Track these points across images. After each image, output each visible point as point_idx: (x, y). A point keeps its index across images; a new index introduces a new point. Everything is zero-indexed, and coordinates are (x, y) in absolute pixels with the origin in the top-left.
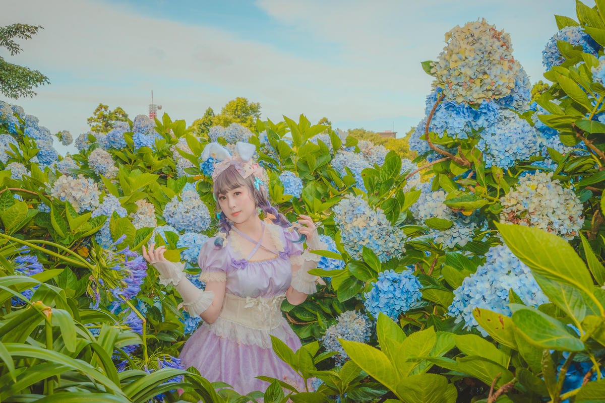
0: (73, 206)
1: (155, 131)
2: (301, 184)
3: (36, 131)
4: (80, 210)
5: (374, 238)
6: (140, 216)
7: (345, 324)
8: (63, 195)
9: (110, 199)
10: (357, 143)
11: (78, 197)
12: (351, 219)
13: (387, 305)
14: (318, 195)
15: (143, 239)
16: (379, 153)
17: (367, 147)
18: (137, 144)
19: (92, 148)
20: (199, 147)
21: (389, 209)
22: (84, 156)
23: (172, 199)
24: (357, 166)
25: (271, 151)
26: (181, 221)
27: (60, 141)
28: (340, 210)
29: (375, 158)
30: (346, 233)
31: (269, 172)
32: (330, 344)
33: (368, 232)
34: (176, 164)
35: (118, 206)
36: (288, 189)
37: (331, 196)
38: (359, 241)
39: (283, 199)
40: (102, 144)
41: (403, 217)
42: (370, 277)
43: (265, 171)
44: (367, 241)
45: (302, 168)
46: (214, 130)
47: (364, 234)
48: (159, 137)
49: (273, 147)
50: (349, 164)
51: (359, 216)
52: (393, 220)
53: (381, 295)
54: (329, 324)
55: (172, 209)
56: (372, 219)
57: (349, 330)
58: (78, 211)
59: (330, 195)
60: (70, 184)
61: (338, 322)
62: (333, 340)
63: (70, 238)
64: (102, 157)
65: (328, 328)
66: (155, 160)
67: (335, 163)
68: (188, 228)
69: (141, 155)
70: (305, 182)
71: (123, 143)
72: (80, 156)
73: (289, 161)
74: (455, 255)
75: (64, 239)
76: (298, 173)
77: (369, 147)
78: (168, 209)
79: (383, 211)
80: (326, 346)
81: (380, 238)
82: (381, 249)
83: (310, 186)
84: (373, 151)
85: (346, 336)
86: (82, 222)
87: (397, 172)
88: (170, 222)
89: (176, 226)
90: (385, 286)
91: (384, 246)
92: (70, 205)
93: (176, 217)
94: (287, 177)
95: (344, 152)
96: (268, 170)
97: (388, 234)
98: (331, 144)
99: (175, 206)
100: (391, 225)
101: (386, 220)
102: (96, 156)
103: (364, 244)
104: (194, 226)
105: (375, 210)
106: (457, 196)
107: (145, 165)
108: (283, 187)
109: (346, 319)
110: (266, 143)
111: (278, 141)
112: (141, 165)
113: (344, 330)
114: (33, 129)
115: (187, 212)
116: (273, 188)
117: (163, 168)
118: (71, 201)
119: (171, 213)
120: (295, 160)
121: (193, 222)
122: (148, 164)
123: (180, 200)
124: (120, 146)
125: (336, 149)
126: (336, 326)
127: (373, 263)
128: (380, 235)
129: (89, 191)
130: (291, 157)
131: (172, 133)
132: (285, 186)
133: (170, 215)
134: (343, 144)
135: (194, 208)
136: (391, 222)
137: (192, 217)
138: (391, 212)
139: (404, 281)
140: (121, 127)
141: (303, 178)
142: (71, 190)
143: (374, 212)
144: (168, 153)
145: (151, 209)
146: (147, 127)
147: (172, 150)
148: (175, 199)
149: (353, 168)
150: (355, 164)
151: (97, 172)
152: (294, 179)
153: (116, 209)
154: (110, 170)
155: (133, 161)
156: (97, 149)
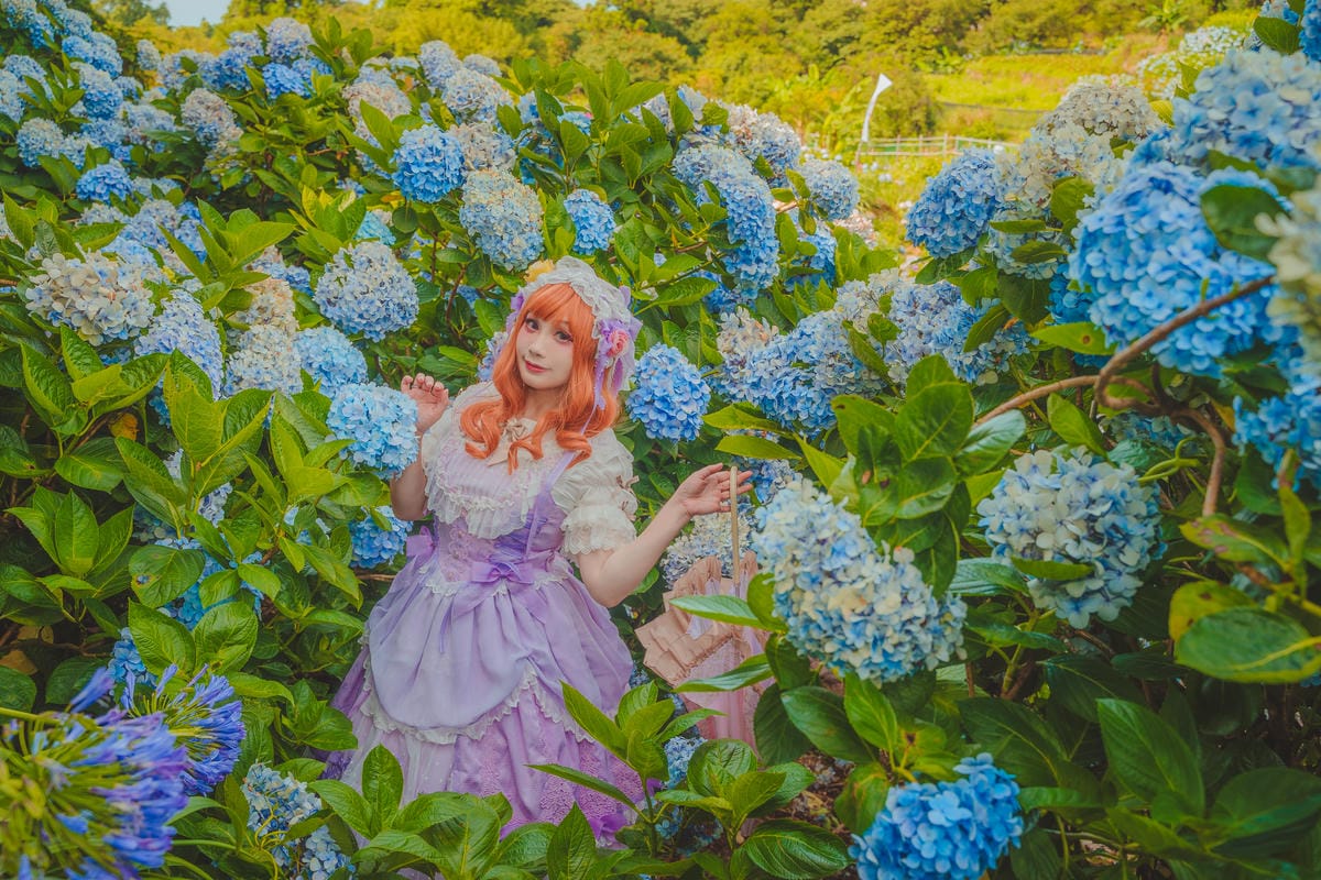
0: (83, 332)
1: (312, 54)
2: (610, 216)
3: (84, 42)
4: (101, 339)
5: (887, 645)
6: (255, 329)
8: (58, 307)
9: (175, 310)
10: (726, 115)
11: (92, 311)
12: (812, 580)
14: (648, 244)
16: (768, 133)
17: (744, 121)
18: (273, 88)
19: (192, 85)
22: (175, 103)
23: (336, 258)
24: (731, 181)
25: (545, 138)
26: (353, 315)
29: (760, 145)
31: (543, 197)
34: (354, 128)
36: (583, 232)
37: (675, 244)
40: (211, 78)
43: (533, 194)
45: (611, 172)
46: (429, 50)
48: (321, 67)
49: (550, 131)
50: (714, 173)
51: (838, 575)
55: (333, 287)
56: (882, 591)
58: (95, 343)
59: (671, 242)
63: (78, 419)
64: (208, 108)
66: (311, 118)
67: (683, 161)
68: (371, 328)
69: (284, 110)
70: (616, 206)
72: (168, 102)
73: (584, 159)
75: (64, 422)
76: (603, 191)
77: (749, 122)
78: (323, 287)
79: (911, 556)
83: (631, 221)
84: (755, 128)
88: (328, 315)
89: (345, 323)
92: (73, 331)
93: (342, 304)
94: (581, 205)
95: (699, 138)
96: (540, 190)
98: (670, 119)
99: (339, 279)
101: (918, 583)
102: (197, 105)
103: (855, 660)
104: (383, 323)
105: (891, 555)
108: (574, 229)
110: (533, 120)
111: (560, 119)
114: (80, 40)
115: (367, 293)
116: (552, 233)
117: (328, 137)
119: (330, 297)
120: (595, 155)
122: (296, 128)
123: (350, 263)
125: (680, 131)
130: (588, 152)
131: (345, 52)
132: (576, 226)
133: (329, 300)
134: (695, 121)
135: (380, 285)
136: (931, 587)
137: (379, 305)
140: (242, 45)
141: (613, 199)
142: (73, 296)
143: (885, 567)
144: (338, 103)
145: (283, 295)
146: (296, 43)
147: (345, 95)
148: (339, 258)
149: (723, 185)
150: (726, 176)
151: (200, 138)
152: (597, 208)
153: (192, 333)
154: (226, 134)
155: (267, 122)
156: (197, 90)
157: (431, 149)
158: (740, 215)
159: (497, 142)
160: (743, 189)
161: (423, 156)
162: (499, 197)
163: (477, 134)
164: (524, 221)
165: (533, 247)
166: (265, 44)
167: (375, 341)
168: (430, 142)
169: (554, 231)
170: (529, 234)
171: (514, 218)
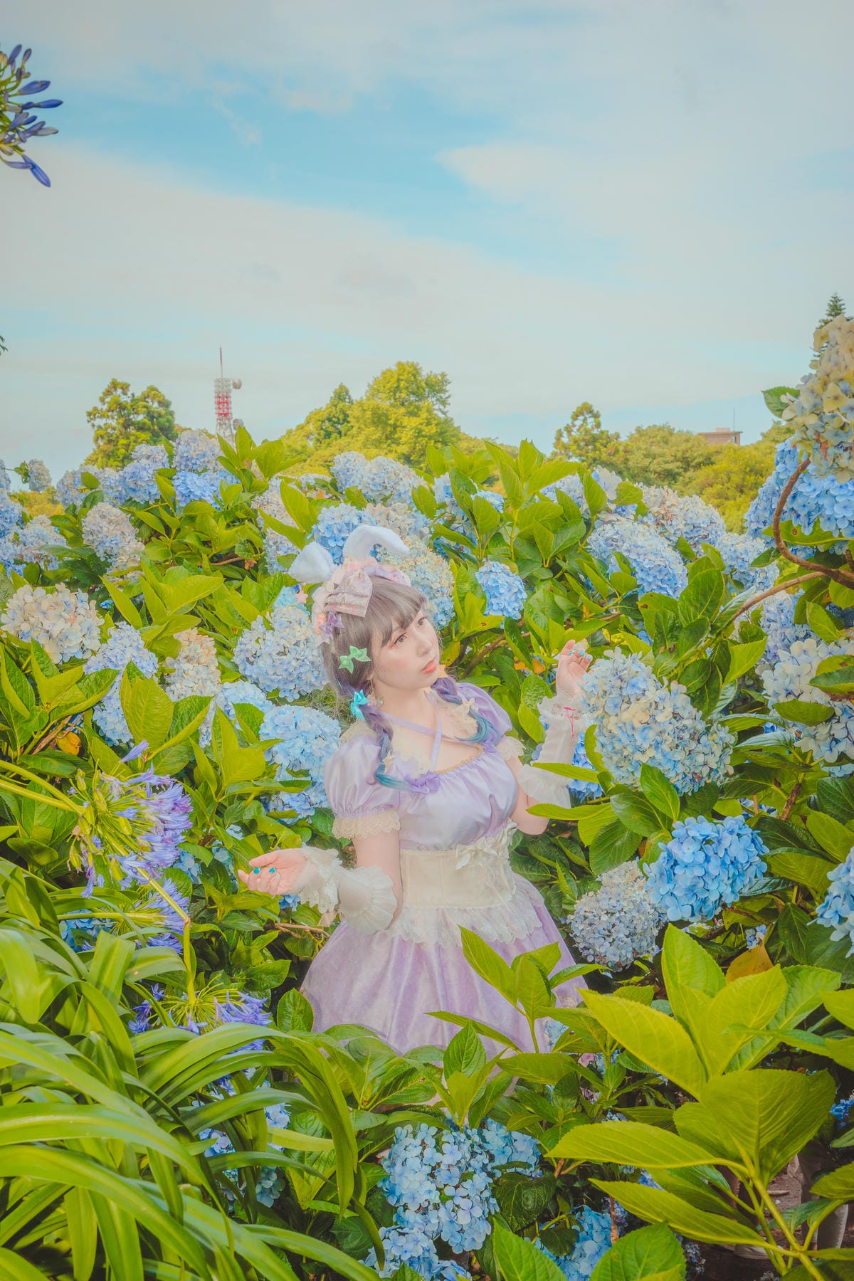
0: (47, 649)
1: (221, 467)
2: (522, 588)
4: (60, 657)
5: (665, 747)
6: (186, 666)
7: (615, 890)
8: (25, 627)
9: (122, 634)
10: (641, 496)
11: (55, 632)
12: (616, 706)
13: (691, 890)
14: (558, 613)
15: (190, 720)
16: (690, 515)
17: (663, 503)
18: (183, 495)
19: (91, 501)
20: (308, 512)
21: (697, 683)
22: (73, 519)
23: (253, 624)
24: (641, 551)
25: (459, 517)
26: (271, 672)
27: (26, 481)
28: (594, 686)
29: (681, 526)
30: (607, 734)
31: (455, 565)
32: (584, 933)
33: (651, 735)
34: (264, 536)
35: (138, 649)
36: (494, 601)
37: (586, 615)
38: (633, 753)
39: (484, 624)
40: (112, 494)
41: (729, 692)
42: (658, 828)
43: (445, 563)
44: (651, 753)
45: (526, 552)
46: (343, 460)
47: (644, 739)
48: (229, 478)
49: (464, 509)
50: (626, 546)
51: (632, 699)
52: (706, 708)
53: (678, 870)
54: (582, 888)
55: (253, 647)
56: (660, 707)
57: (625, 904)
58: (56, 659)
59: (582, 613)
60: (40, 604)
61: (600, 883)
62: (590, 925)
63: (40, 719)
64: (110, 522)
65: (580, 897)
66: (219, 529)
67: (596, 540)
68: (285, 687)
69: (192, 519)
70: (530, 583)
71: (154, 491)
72: (66, 518)
73: (497, 538)
74: (837, 785)
75: (29, 721)
76: (515, 566)
77: (668, 503)
78: (242, 647)
79: (684, 689)
80: (575, 936)
81: (677, 746)
82: (680, 769)
83: (541, 592)
84: (675, 510)
85: (617, 915)
86: (65, 686)
87: (714, 604)
88: (247, 673)
89: (261, 681)
90: (686, 852)
91: (687, 763)
92: (40, 649)
93: (260, 663)
94: (492, 576)
95: (613, 517)
96: (452, 561)
97: (696, 738)
98: (585, 500)
99: (257, 641)
100: (702, 718)
101: (690, 707)
102: (99, 519)
103: (644, 759)
104: (297, 682)
105: (669, 686)
106: (841, 664)
107: (199, 538)
108: (484, 597)
109: (617, 880)
110: (448, 500)
111: (473, 497)
112: (191, 540)
113: (613, 902)
115: (284, 654)
116: (462, 599)
117: (237, 545)
118: (43, 640)
119: (249, 655)
120: (510, 534)
121: (295, 674)
122: (204, 538)
123: (269, 626)
124: (147, 498)
125: (595, 510)
126: (596, 893)
127: (663, 800)
128: (677, 742)
129: (80, 618)
130: (502, 531)
131: (255, 468)
132: (486, 595)
133: (248, 659)
134: (609, 501)
135: (297, 644)
136: (701, 712)
137: (294, 663)
138: (702, 690)
139: (728, 840)
140: (148, 457)
141: (526, 574)
142: (41, 617)
143: (664, 692)
144: (247, 513)
145: (207, 648)
146: (204, 456)
147: (254, 506)
148: (257, 624)
149: (633, 556)
150: (637, 547)
151: (100, 554)
152: (507, 579)
153: (135, 654)
154: (127, 549)
155: (174, 531)
156: (100, 504)
157: (348, 525)
158: (650, 584)
159: (411, 521)
160: (653, 558)
161: (340, 531)
162: (412, 563)
163: (392, 513)
164: (436, 586)
165: (444, 612)
166: (171, 457)
167: (290, 700)
168: (347, 519)
169: (464, 598)
170: (440, 599)
171: (426, 582)
